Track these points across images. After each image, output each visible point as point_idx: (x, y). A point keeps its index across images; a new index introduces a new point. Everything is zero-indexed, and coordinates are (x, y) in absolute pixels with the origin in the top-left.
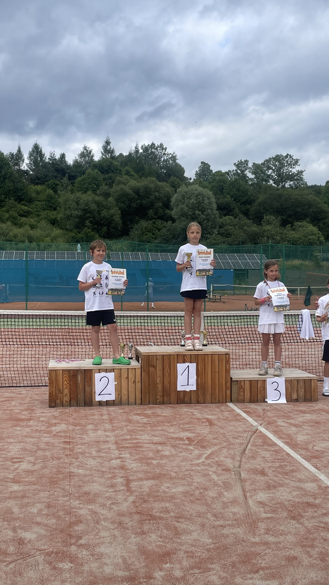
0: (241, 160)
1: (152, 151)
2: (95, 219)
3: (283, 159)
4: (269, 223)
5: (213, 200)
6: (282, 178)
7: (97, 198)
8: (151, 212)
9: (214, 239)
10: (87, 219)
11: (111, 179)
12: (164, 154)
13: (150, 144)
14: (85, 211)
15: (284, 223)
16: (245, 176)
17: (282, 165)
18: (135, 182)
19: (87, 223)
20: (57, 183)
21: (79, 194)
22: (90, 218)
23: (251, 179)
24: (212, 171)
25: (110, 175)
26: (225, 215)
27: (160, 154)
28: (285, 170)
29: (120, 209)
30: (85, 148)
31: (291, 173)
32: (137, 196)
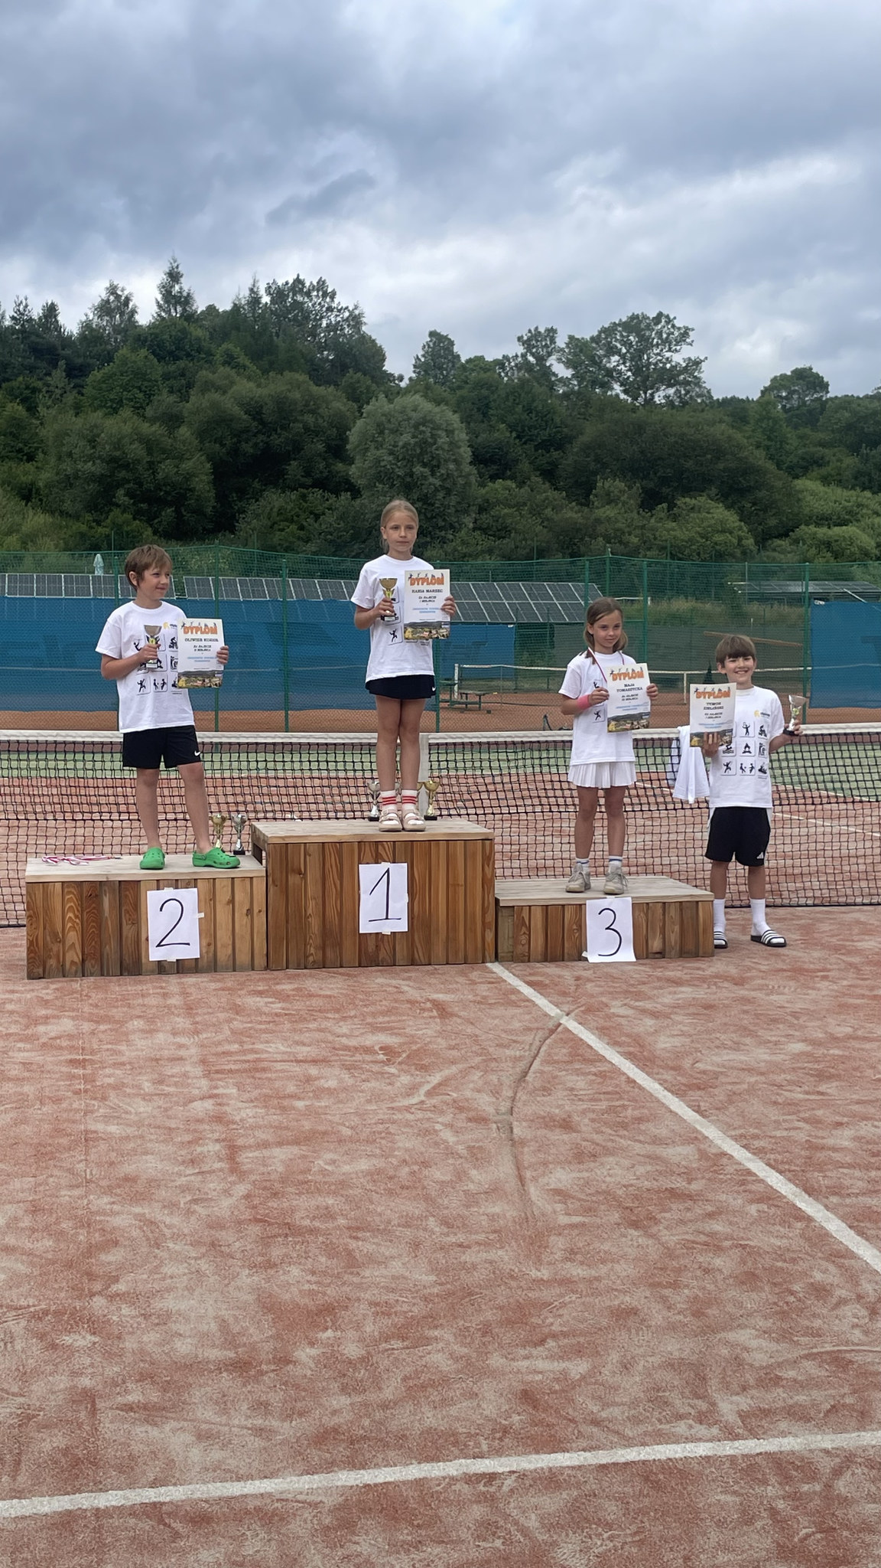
0: (537, 328)
1: (295, 301)
2: (141, 485)
3: (648, 327)
4: (610, 500)
5: (462, 436)
6: (646, 377)
7: (146, 428)
8: (294, 468)
9: (463, 542)
10: (119, 486)
11: (183, 375)
12: (330, 309)
13: (291, 282)
14: (117, 463)
15: (650, 500)
16: (547, 372)
17: (646, 344)
18: (251, 385)
19: (121, 496)
20: (35, 385)
21: (96, 417)
22: (128, 482)
23: (564, 381)
24: (459, 356)
25: (181, 364)
26: (493, 478)
27: (318, 308)
28: (653, 357)
29: (210, 459)
30: (113, 290)
31: (668, 366)
32: (255, 424)
